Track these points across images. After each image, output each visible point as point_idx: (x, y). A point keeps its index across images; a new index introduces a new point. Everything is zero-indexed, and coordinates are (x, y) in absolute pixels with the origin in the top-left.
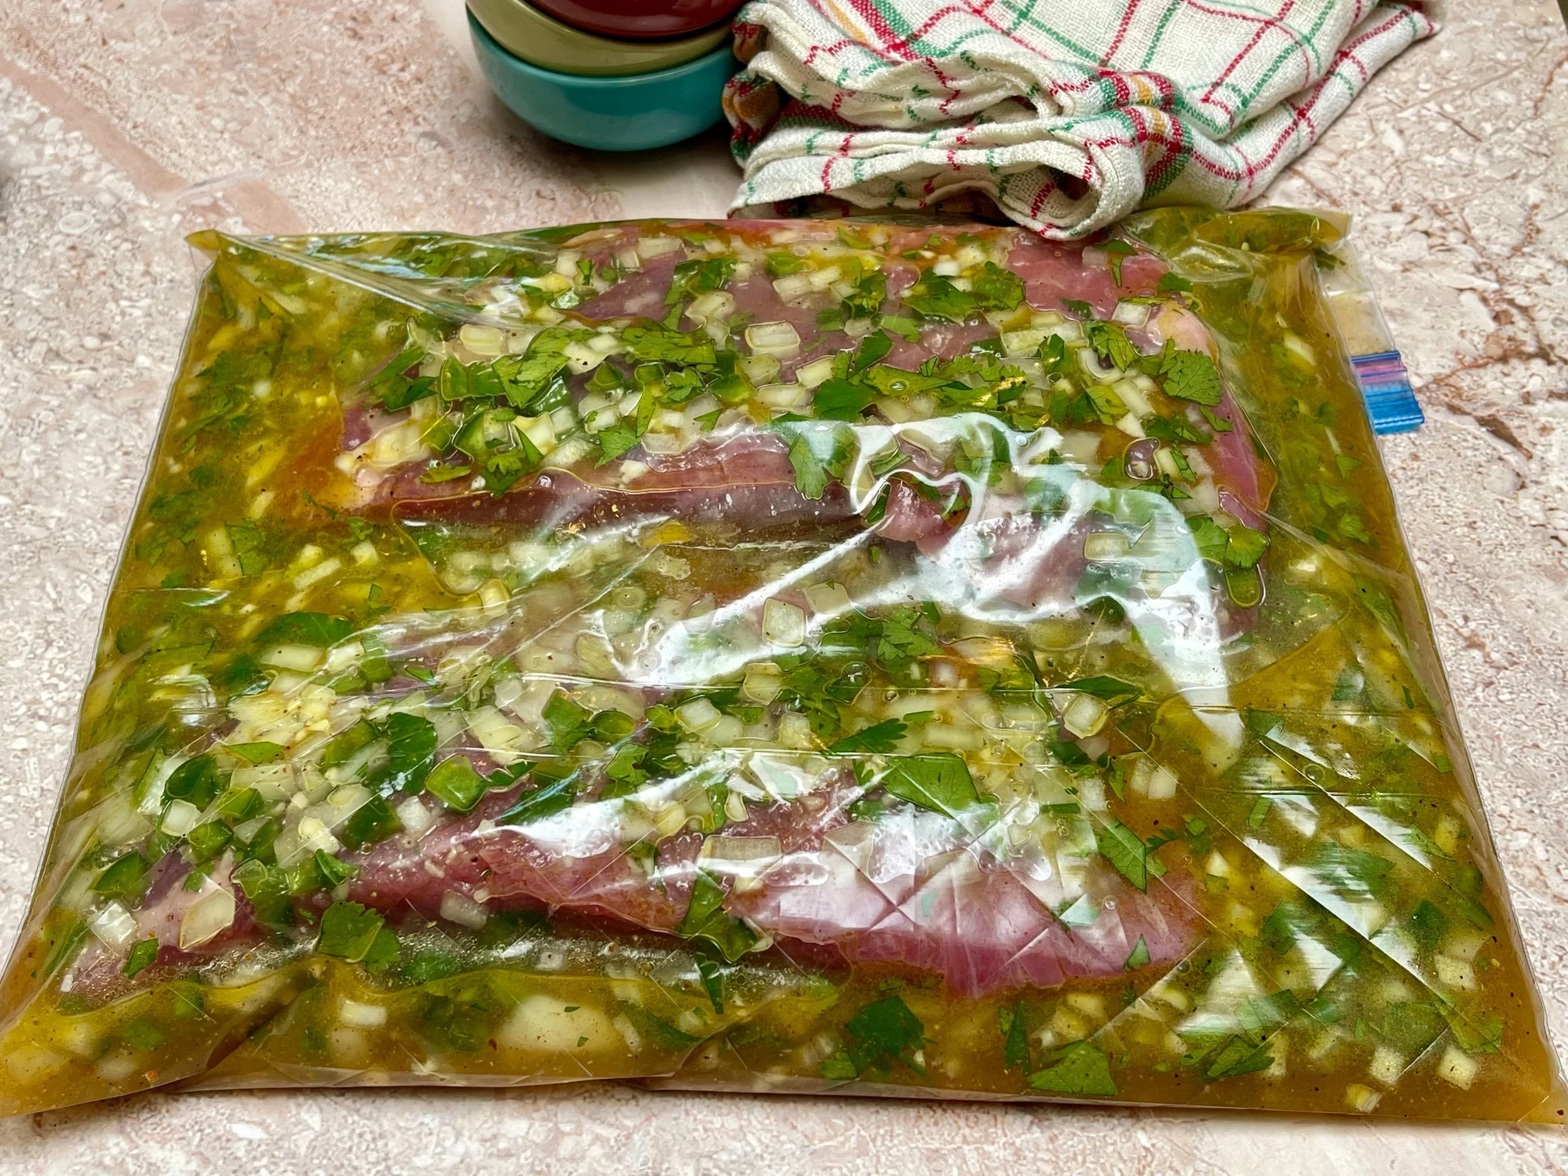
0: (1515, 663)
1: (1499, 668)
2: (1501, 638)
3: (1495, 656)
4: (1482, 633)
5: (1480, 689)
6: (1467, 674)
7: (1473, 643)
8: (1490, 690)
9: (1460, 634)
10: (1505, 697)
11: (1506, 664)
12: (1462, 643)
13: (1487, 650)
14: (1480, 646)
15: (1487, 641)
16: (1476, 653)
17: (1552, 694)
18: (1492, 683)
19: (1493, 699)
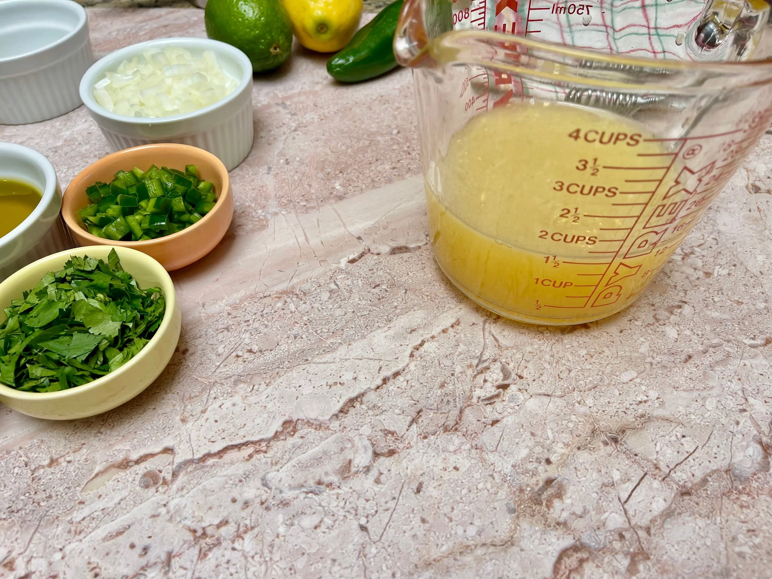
0: (33, 480)
1: (33, 472)
2: (51, 477)
3: (42, 471)
4: (57, 468)
5: (26, 459)
6: (36, 455)
7: (53, 462)
8: (23, 464)
9: (61, 457)
10: (16, 470)
11: (34, 476)
12: (55, 457)
13: (46, 468)
14: (50, 465)
15: (52, 470)
16: (47, 462)
17: (9, 494)
18: (26, 466)
19: (18, 464)
